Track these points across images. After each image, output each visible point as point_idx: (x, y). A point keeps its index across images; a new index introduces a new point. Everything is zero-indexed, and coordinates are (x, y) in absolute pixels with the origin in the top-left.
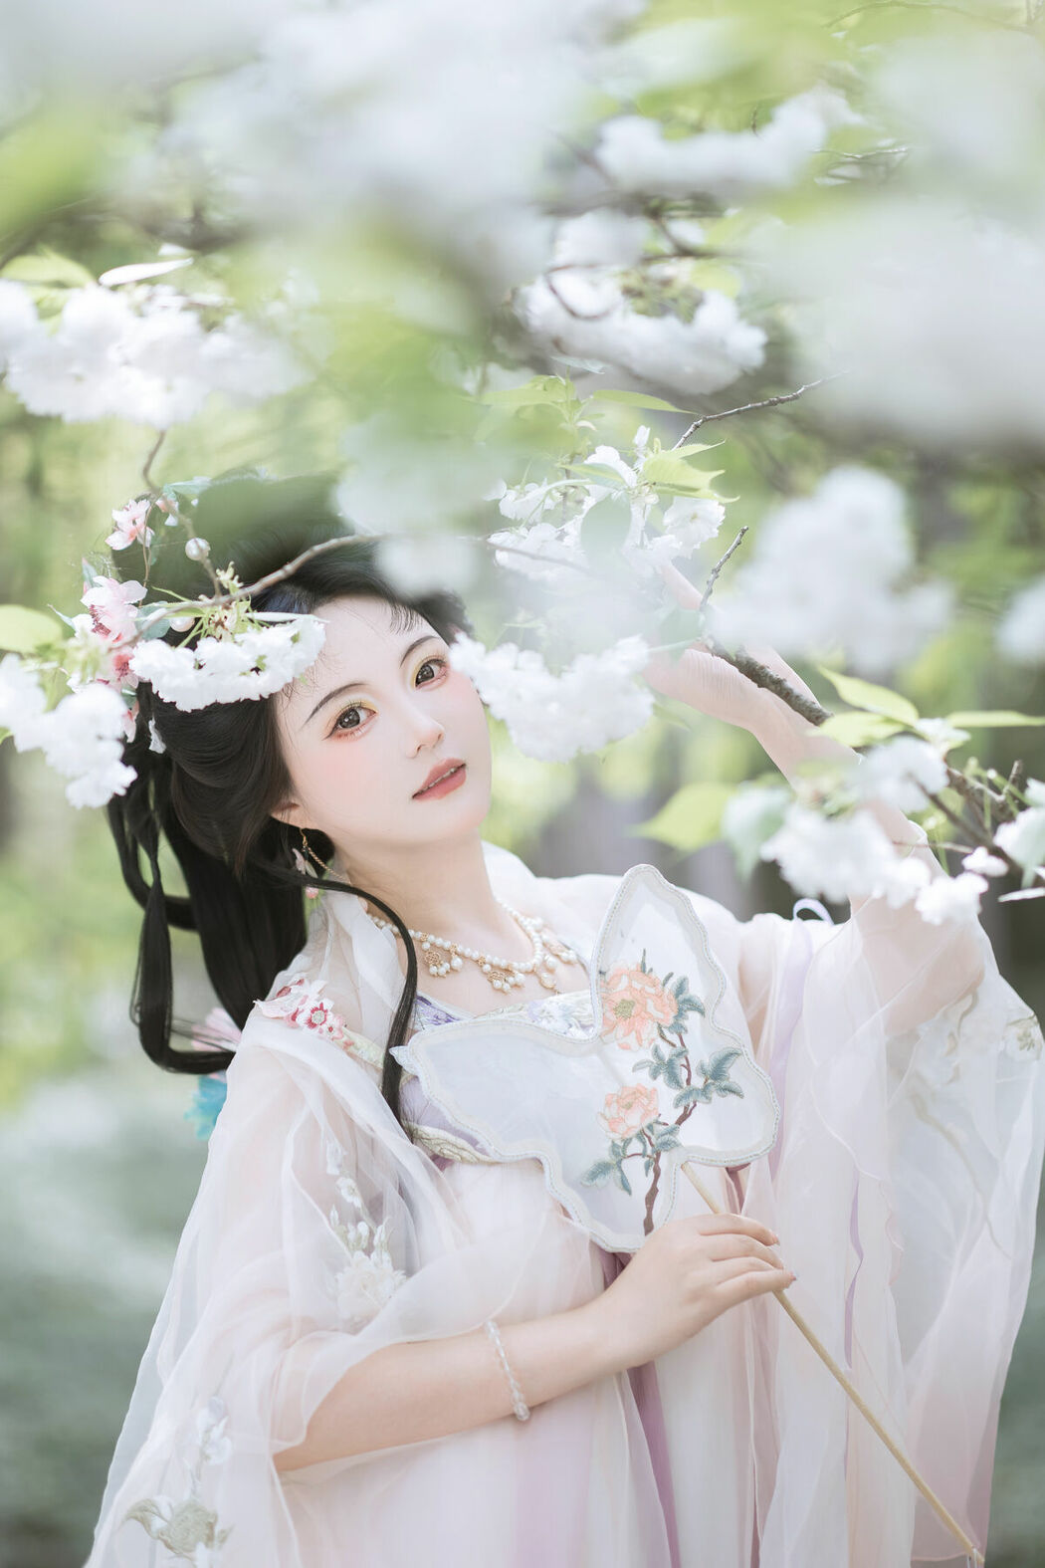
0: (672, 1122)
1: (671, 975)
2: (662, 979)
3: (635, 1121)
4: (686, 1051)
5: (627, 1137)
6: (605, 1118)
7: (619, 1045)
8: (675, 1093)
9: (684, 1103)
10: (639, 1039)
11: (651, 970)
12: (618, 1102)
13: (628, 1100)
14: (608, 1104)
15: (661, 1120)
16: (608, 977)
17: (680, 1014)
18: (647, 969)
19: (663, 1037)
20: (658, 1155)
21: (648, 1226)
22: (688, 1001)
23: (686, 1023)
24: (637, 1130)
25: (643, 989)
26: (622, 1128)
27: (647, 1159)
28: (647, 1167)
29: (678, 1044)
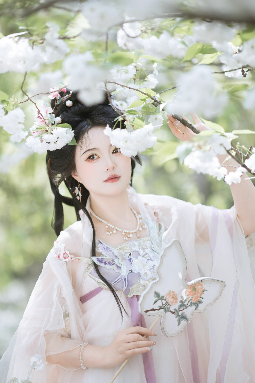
0: (171, 309)
1: (203, 298)
2: (202, 297)
3: (170, 300)
4: (187, 308)
5: (166, 299)
6: (170, 292)
7: (186, 291)
8: (177, 308)
9: (175, 311)
10: (188, 295)
11: (203, 293)
12: (174, 294)
13: (174, 297)
14: (173, 292)
15: (171, 306)
16: (201, 283)
17: (194, 304)
19: (189, 301)
20: (163, 309)
21: (147, 311)
22: (198, 305)
23: (193, 306)
24: (168, 301)
25: (199, 292)
26: (168, 298)
27: (162, 306)
28: (160, 307)
29: (188, 306)
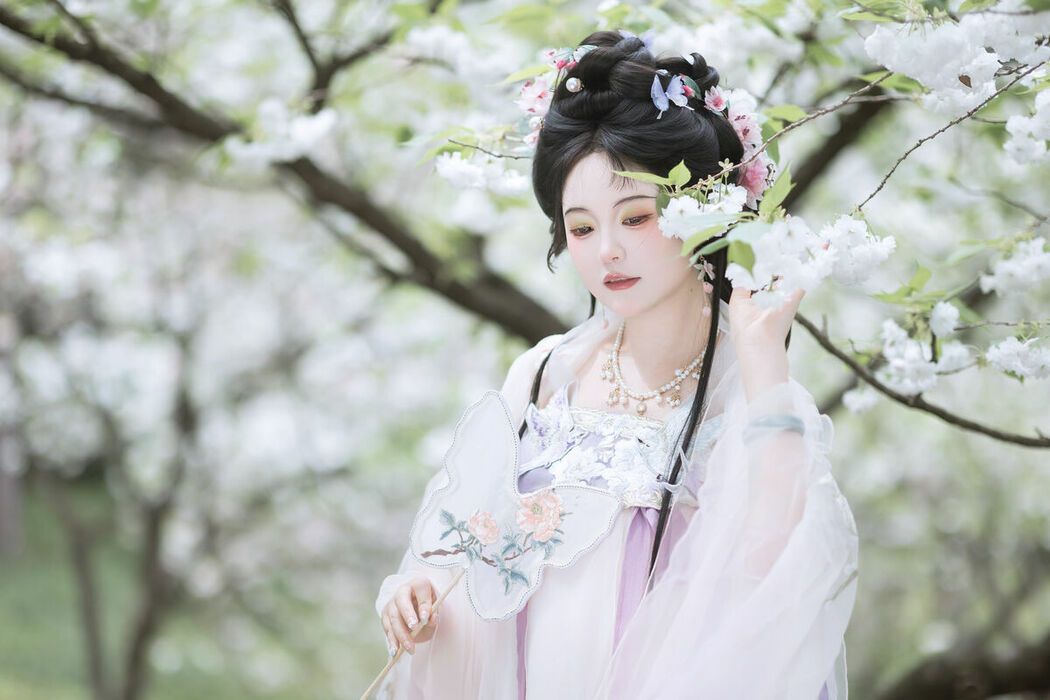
0: (484, 554)
1: (562, 532)
2: (559, 528)
3: (479, 532)
4: (523, 553)
5: (470, 530)
6: (477, 514)
7: (518, 511)
8: (499, 552)
9: (494, 559)
10: (522, 523)
11: (562, 520)
14: (484, 514)
15: (482, 547)
16: (553, 495)
17: (542, 544)
18: (563, 518)
19: (527, 537)
20: (464, 551)
21: (427, 555)
22: (550, 548)
23: (538, 550)
24: (474, 535)
25: (551, 518)
26: (473, 525)
27: (461, 544)
28: (457, 546)
29: (526, 548)
